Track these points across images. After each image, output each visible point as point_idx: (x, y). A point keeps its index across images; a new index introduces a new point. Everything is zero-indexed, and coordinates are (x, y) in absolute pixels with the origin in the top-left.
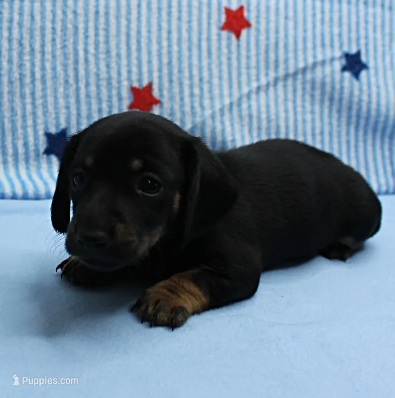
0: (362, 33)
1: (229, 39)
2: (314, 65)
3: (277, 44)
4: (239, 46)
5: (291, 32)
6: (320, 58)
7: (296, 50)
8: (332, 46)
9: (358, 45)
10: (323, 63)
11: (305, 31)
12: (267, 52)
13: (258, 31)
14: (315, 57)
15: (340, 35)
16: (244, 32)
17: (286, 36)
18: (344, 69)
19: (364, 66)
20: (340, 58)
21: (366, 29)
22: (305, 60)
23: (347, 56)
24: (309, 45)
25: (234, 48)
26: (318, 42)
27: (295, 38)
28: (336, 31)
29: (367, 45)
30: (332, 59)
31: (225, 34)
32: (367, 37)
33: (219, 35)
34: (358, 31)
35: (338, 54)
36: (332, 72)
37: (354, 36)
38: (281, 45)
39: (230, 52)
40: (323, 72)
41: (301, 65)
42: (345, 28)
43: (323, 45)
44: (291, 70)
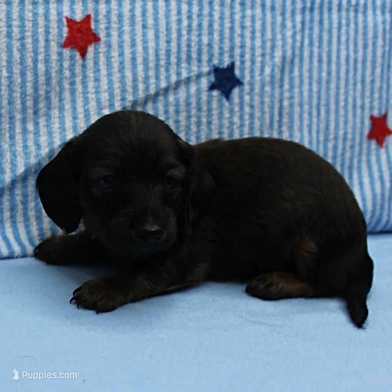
0: (238, 41)
1: (72, 58)
2: (178, 84)
3: (134, 59)
4: (84, 66)
5: (151, 44)
6: (184, 75)
7: (157, 67)
8: (199, 60)
9: (232, 56)
10: (188, 80)
11: (168, 42)
12: (122, 70)
13: (109, 46)
14: (179, 74)
15: (210, 45)
16: (91, 49)
17: (145, 49)
18: (212, 87)
19: (238, 82)
20: (209, 74)
21: (242, 36)
22: (168, 78)
23: (217, 71)
24: (173, 60)
25: (78, 70)
26: (184, 56)
27: (157, 51)
28: (205, 40)
29: (242, 56)
30: (199, 76)
31: (67, 52)
32: (242, 47)
33: (60, 54)
34: (232, 39)
35: (205, 69)
36: (199, 92)
37: (227, 45)
38: (140, 60)
39: (73, 75)
40: (188, 91)
41: (163, 85)
42: (216, 37)
43: (189, 59)
44: (152, 91)
